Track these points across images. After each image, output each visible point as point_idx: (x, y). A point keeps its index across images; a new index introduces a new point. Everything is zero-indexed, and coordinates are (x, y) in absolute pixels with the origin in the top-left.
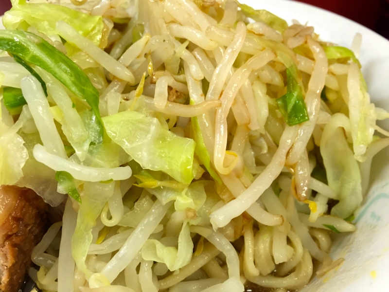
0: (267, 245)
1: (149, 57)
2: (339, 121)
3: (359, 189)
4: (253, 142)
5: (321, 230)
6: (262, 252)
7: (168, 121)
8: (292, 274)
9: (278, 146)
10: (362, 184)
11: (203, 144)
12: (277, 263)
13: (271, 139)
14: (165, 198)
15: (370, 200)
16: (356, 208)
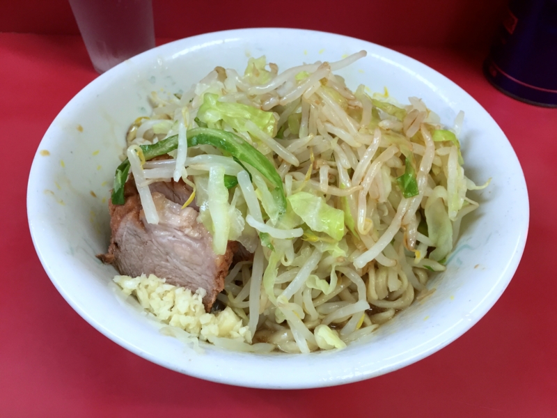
0: (385, 279)
1: (311, 149)
2: (440, 192)
3: (451, 240)
4: (379, 208)
5: (421, 269)
6: (380, 284)
7: (325, 196)
8: (400, 299)
9: (396, 211)
10: (453, 236)
11: (350, 215)
12: (391, 291)
13: (391, 206)
14: (322, 248)
15: (457, 249)
16: (448, 254)
